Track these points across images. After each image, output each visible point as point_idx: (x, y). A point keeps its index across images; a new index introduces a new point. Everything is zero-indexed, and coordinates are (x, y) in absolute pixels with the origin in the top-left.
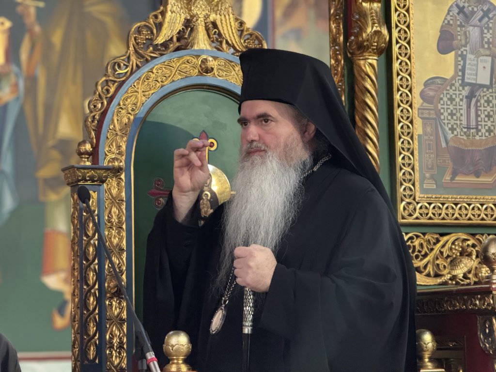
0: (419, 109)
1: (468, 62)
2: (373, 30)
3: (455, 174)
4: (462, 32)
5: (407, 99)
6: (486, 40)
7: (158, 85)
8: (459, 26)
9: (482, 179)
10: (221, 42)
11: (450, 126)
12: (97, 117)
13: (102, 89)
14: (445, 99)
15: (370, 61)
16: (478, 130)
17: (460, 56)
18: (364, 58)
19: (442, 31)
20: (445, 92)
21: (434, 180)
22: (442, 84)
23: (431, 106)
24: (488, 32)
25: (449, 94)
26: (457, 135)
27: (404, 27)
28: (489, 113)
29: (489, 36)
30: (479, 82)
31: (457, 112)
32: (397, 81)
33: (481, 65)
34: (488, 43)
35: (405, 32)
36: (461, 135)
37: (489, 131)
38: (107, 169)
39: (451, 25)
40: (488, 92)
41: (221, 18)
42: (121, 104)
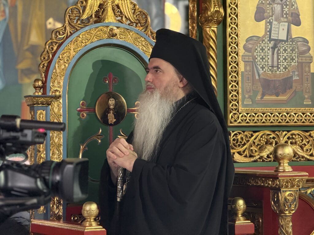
0: (242, 56)
1: (273, 26)
2: (215, 10)
3: (263, 95)
4: (270, 8)
5: (235, 51)
6: (285, 12)
7: (83, 45)
8: (268, 4)
9: (280, 98)
10: (122, 17)
11: (261, 66)
12: (46, 65)
13: (49, 47)
14: (259, 49)
15: (212, 28)
16: (278, 68)
17: (268, 22)
18: (209, 27)
19: (258, 8)
20: (259, 45)
21: (251, 99)
22: (257, 40)
23: (250, 54)
24: (286, 7)
25: (261, 46)
26: (266, 71)
27: (234, 6)
28: (285, 57)
29: (286, 10)
30: (279, 38)
31: (266, 57)
32: (229, 40)
33: (281, 28)
34: (286, 14)
35: (235, 9)
36: (268, 71)
37: (285, 68)
38: (52, 97)
39: (264, 4)
40: (285, 44)
41: (122, 3)
42: (61, 56)
